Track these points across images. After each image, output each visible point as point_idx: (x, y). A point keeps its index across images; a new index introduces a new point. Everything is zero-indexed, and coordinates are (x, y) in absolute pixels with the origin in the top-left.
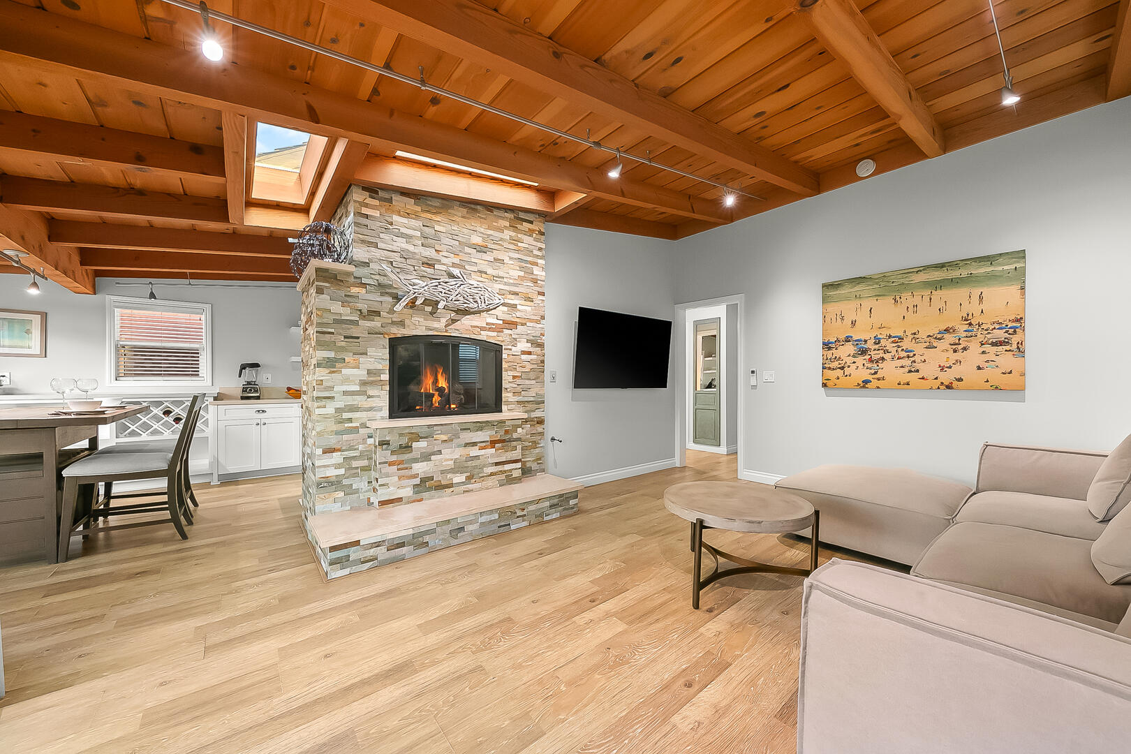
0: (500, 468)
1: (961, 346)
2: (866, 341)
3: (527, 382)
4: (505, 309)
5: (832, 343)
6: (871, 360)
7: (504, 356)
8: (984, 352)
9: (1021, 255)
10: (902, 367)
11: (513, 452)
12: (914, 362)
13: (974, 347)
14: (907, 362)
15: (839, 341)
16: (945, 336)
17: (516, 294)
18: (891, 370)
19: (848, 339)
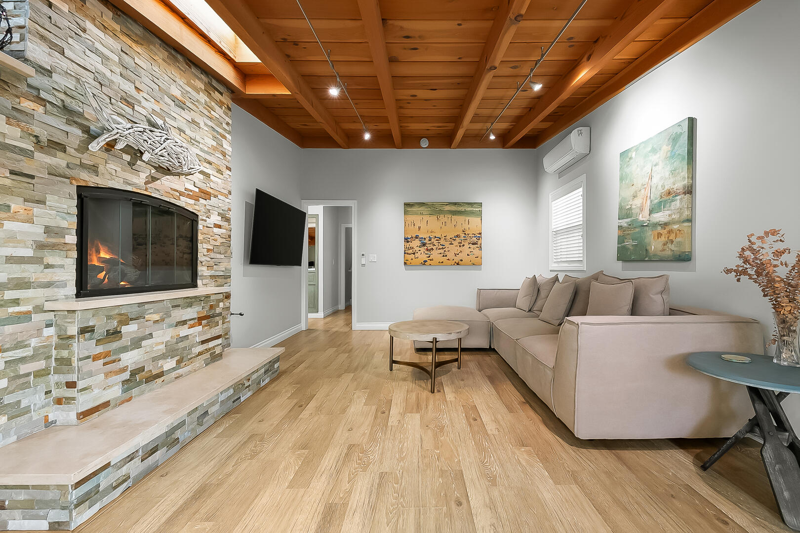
0: (205, 346)
1: (462, 244)
2: (425, 239)
3: (218, 256)
4: (201, 177)
5: (409, 238)
6: (427, 250)
7: (200, 227)
8: (470, 248)
9: (480, 204)
10: (440, 254)
11: (216, 328)
12: (445, 251)
13: (467, 246)
14: (442, 251)
15: (413, 238)
16: (457, 239)
17: (210, 163)
18: (436, 255)
19: (417, 237)
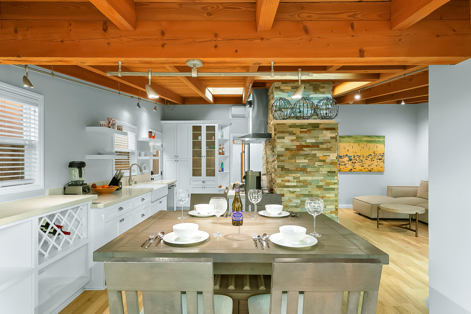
1: (373, 160)
2: (351, 156)
5: (342, 156)
6: (352, 163)
9: (384, 137)
10: (360, 165)
12: (363, 163)
13: (376, 161)
15: (344, 156)
16: (370, 156)
18: (357, 166)
19: (346, 155)
